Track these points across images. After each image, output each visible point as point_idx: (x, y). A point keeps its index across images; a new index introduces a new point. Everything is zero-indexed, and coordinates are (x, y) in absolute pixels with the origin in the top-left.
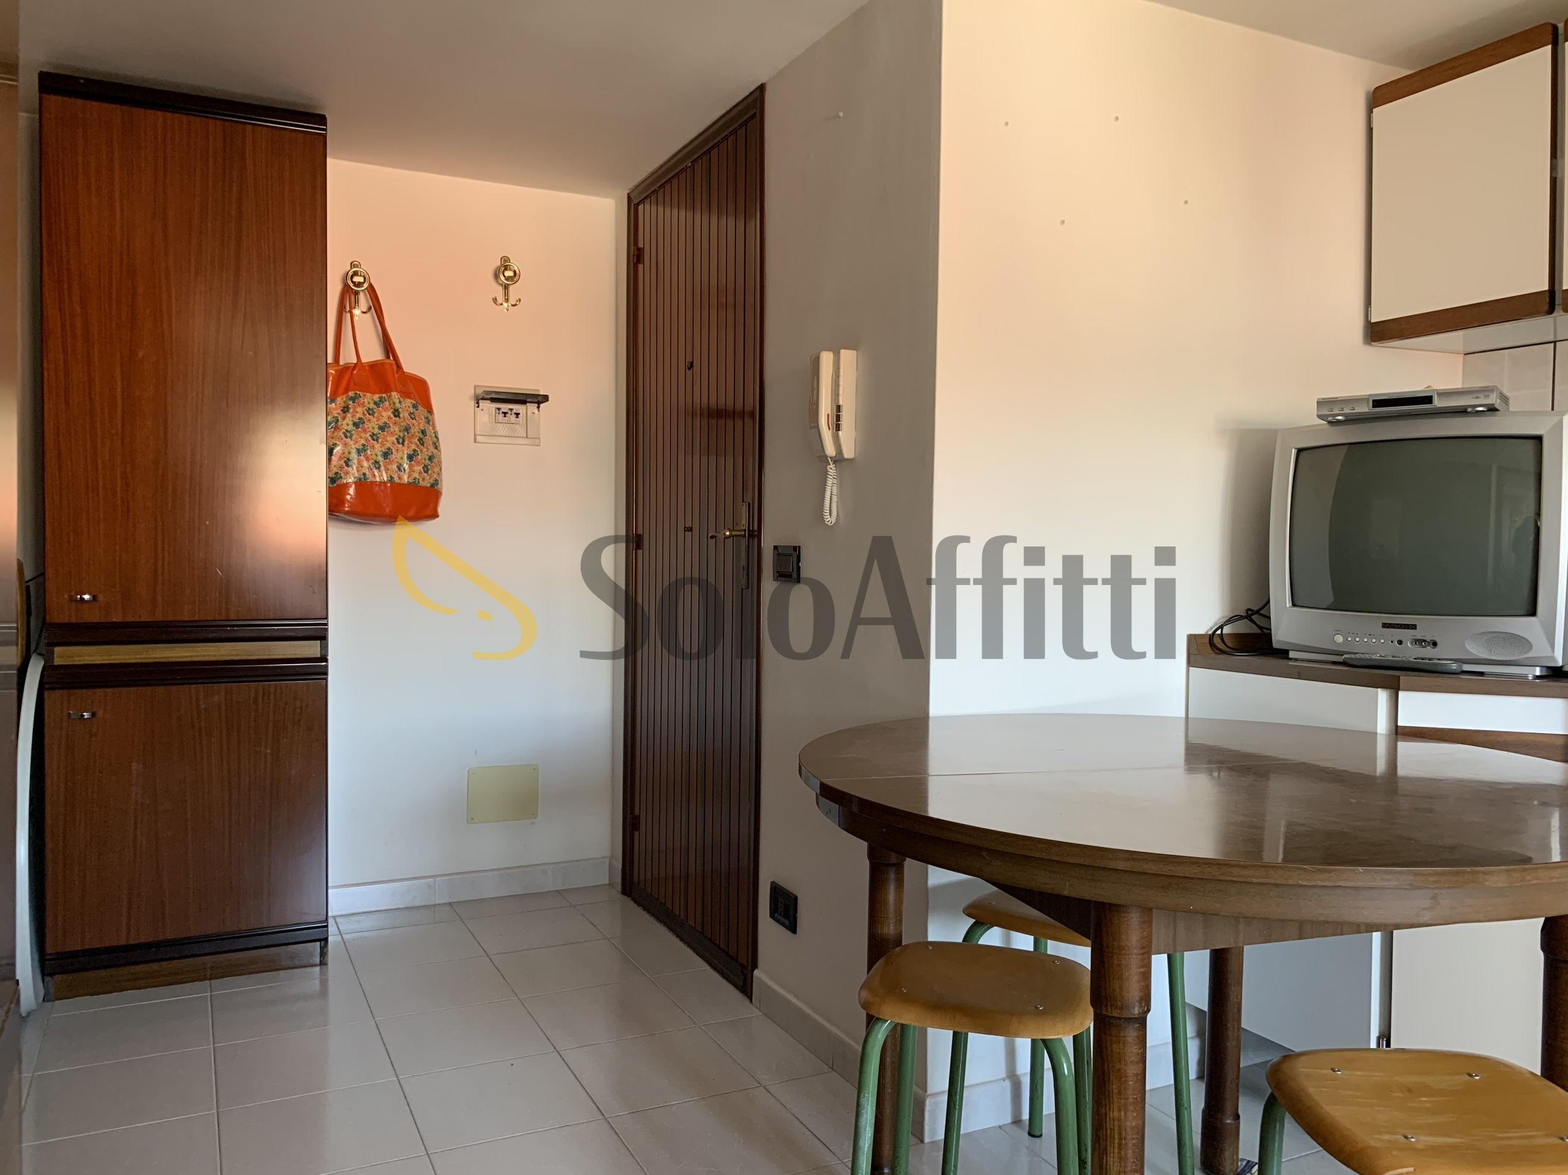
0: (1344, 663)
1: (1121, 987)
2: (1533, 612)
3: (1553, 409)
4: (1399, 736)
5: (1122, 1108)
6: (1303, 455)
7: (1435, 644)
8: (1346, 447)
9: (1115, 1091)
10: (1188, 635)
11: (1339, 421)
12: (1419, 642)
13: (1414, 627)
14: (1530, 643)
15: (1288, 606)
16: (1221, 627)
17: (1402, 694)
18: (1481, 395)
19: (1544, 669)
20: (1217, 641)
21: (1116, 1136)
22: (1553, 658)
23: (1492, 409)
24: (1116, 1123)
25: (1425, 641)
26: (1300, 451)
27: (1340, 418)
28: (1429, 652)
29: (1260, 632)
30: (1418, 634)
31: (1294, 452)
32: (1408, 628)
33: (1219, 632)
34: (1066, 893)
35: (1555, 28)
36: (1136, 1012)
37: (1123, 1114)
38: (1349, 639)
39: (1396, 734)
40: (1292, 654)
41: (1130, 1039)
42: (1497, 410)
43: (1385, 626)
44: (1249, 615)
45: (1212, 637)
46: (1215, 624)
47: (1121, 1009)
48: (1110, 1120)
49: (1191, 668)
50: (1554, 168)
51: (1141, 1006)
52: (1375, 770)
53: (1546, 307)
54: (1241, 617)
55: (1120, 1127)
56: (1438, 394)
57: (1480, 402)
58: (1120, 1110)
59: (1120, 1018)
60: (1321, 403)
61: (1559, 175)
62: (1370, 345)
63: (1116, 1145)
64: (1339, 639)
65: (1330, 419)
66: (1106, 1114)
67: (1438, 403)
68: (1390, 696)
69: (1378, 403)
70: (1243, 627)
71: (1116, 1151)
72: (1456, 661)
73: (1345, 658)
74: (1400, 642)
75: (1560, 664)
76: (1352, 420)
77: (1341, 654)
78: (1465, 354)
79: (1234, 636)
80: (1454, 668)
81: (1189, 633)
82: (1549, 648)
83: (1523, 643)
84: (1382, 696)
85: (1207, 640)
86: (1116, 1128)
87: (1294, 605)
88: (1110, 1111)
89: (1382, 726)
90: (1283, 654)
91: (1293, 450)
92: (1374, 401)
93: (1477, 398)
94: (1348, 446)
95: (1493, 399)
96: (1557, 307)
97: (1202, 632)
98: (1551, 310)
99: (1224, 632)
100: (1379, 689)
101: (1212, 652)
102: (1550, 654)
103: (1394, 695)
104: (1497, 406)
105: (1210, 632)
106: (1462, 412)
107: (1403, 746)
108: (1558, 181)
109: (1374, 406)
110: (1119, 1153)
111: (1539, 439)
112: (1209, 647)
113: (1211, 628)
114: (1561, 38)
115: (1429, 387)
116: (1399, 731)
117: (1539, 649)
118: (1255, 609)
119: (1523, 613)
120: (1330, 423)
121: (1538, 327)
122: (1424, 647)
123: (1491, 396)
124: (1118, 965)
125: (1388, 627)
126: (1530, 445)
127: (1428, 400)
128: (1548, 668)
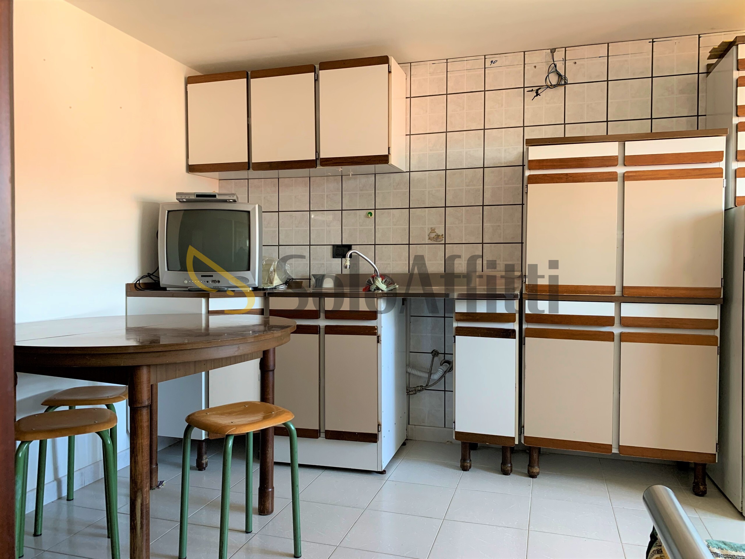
0: (189, 291)
1: (141, 396)
2: (249, 269)
3: (248, 202)
4: (209, 314)
5: (143, 439)
6: (170, 213)
7: (219, 282)
8: (183, 211)
9: (140, 433)
10: (126, 284)
11: (184, 201)
12: (214, 281)
13: (212, 276)
14: (248, 280)
15: (166, 270)
16: (139, 280)
17: (210, 299)
18: (231, 196)
19: (253, 288)
20: (137, 286)
21: (141, 449)
22: (255, 284)
23: (235, 201)
24: (141, 444)
25: (216, 281)
26: (169, 212)
27: (184, 200)
28: (217, 285)
29: (154, 282)
30: (213, 278)
31: (167, 212)
32: (210, 277)
33: (138, 282)
34: (122, 365)
35: (247, 73)
36: (147, 404)
37: (143, 440)
38: (190, 282)
39: (209, 313)
40: (168, 289)
41: (144, 414)
42: (236, 201)
43: (202, 276)
44: (149, 275)
45: (135, 284)
46: (136, 279)
47: (142, 403)
48: (138, 444)
49: (127, 297)
50: (248, 121)
51: (148, 402)
52: (202, 327)
53: (247, 168)
54: (147, 276)
55: (142, 446)
56: (218, 194)
57: (231, 198)
58: (142, 440)
59: (141, 407)
60: (178, 194)
61: (250, 124)
62: (189, 173)
63: (141, 452)
64: (186, 282)
65: (181, 200)
66: (137, 442)
67: (218, 197)
68: (206, 300)
69: (198, 196)
70: (147, 280)
71: (141, 454)
72: (226, 287)
73: (189, 288)
74: (207, 282)
75: (257, 286)
76: (189, 201)
77: (187, 287)
78: (219, 180)
79: (145, 284)
80: (226, 289)
81: (126, 283)
82: (254, 282)
83: (245, 280)
84: (203, 300)
85: (134, 286)
86: (141, 446)
87: (168, 270)
88: (138, 441)
89: (204, 311)
90: (164, 289)
91: (167, 211)
92: (196, 195)
93: (230, 197)
94: (184, 211)
95: (235, 198)
96: (250, 168)
97: (131, 282)
98: (249, 169)
99: (140, 282)
100: (202, 298)
101: (135, 290)
102: (254, 283)
103: (207, 300)
104: (236, 200)
105: (135, 282)
106: (225, 201)
107: (211, 318)
108: (249, 125)
109: (197, 197)
110: (142, 454)
111: (249, 212)
112: (135, 289)
113: (135, 281)
114: (249, 77)
115: (214, 192)
116: (210, 312)
117: (251, 282)
118: (151, 273)
119: (246, 270)
120: (180, 201)
121: (243, 174)
122: (215, 283)
123: (234, 196)
124: (140, 388)
125: (203, 277)
126: (246, 214)
127: (214, 196)
128: (254, 288)
